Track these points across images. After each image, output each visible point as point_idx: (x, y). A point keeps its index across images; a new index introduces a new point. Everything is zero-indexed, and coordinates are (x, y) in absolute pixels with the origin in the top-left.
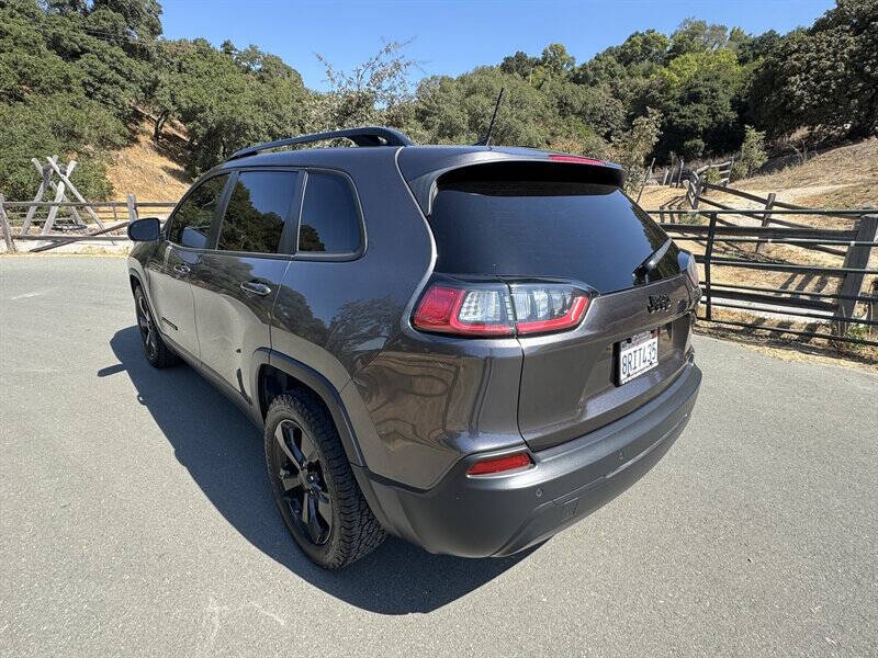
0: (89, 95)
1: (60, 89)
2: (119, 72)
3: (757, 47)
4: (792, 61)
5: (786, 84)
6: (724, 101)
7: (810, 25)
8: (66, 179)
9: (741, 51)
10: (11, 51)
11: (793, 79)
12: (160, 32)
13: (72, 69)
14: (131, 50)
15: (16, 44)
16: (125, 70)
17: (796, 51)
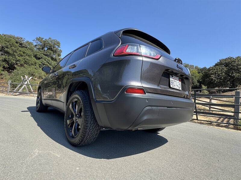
0: (40, 67)
1: (33, 65)
2: (48, 63)
3: (202, 70)
4: (211, 72)
5: (210, 77)
6: (195, 81)
7: (214, 65)
8: (28, 81)
9: (198, 71)
10: (25, 56)
11: (212, 76)
12: (60, 56)
13: (38, 61)
14: (52, 59)
15: (26, 55)
16: (50, 63)
17: (212, 70)
